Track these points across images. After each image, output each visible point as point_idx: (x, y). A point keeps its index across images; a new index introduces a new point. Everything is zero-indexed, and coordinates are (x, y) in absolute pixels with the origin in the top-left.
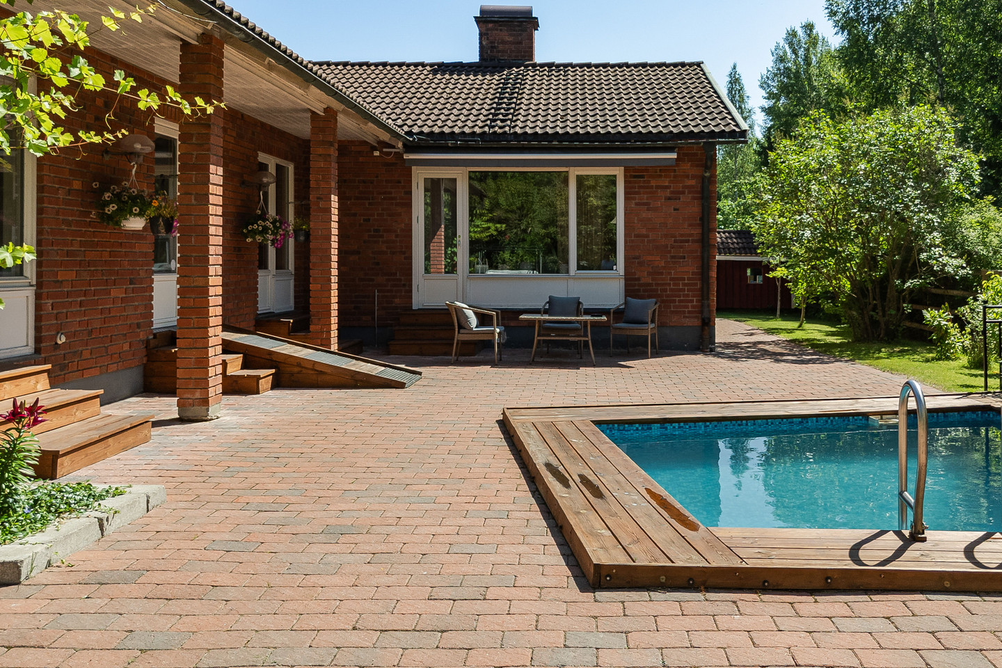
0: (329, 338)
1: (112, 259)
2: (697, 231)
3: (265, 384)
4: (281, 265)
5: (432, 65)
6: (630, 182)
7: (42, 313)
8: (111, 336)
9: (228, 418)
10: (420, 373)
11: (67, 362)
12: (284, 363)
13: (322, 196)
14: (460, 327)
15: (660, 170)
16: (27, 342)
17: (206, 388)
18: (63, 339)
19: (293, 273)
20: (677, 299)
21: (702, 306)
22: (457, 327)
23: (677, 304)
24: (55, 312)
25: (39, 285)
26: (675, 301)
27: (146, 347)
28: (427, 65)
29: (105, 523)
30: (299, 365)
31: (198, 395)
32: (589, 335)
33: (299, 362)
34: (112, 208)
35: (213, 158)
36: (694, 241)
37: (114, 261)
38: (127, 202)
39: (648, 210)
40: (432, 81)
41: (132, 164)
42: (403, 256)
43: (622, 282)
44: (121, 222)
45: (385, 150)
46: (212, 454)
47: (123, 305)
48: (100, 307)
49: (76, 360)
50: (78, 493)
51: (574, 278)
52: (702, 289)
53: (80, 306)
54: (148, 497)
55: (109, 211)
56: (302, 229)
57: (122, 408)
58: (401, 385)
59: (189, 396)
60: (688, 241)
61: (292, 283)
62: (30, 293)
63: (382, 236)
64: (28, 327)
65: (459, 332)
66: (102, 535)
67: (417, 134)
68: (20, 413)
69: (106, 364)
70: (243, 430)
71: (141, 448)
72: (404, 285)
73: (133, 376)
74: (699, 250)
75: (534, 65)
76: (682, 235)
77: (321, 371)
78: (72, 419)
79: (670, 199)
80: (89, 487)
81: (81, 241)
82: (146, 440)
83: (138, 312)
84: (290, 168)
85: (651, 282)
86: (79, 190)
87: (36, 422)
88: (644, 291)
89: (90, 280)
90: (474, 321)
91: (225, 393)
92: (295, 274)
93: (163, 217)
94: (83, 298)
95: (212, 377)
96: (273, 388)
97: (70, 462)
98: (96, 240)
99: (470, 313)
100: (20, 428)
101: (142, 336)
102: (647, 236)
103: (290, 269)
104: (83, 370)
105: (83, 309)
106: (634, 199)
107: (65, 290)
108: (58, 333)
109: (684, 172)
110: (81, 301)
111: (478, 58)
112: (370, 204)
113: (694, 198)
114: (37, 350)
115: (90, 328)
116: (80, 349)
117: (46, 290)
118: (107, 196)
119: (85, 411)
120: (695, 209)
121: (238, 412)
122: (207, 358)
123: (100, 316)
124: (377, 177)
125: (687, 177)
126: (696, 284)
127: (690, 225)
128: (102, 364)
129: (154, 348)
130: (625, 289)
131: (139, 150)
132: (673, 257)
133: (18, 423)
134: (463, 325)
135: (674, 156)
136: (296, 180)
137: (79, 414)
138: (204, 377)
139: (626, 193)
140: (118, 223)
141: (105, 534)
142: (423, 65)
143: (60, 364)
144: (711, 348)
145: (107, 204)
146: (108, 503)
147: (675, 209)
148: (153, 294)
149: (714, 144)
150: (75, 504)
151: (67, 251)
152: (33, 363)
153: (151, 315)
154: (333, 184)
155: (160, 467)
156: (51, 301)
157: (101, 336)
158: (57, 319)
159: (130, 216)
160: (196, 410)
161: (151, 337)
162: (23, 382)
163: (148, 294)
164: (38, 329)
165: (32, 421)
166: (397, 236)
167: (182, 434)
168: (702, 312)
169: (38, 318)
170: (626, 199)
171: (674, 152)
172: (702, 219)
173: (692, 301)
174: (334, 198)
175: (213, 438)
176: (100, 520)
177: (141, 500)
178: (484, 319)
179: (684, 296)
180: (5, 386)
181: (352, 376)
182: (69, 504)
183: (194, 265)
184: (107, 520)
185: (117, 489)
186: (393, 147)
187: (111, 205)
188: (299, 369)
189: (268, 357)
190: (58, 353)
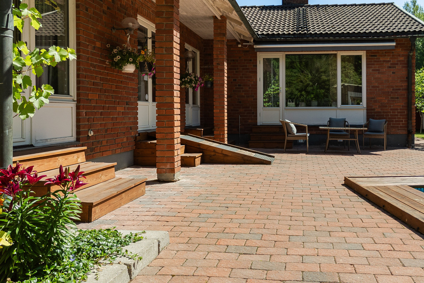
0: (224, 138)
1: (117, 90)
2: (405, 84)
3: (198, 161)
4: (194, 103)
5: (259, 7)
6: (369, 59)
7: (80, 117)
8: (117, 133)
9: (184, 180)
10: (274, 157)
11: (94, 147)
12: (206, 150)
13: (219, 63)
14: (288, 133)
15: (385, 52)
16: (72, 134)
17: (173, 163)
18: (92, 133)
19: (200, 107)
20: (394, 120)
21: (408, 123)
22: (286, 133)
23: (394, 122)
24: (87, 117)
25: (78, 101)
26: (393, 121)
27: (135, 140)
28: (257, 7)
29: (132, 268)
30: (214, 151)
31: (168, 166)
32: (357, 138)
33: (214, 149)
34: (118, 58)
35: (175, 26)
36: (403, 90)
37: (118, 91)
38: (125, 55)
39: (379, 73)
40: (261, 14)
41: (127, 35)
42: (253, 98)
43: (365, 111)
44: (123, 67)
45: (244, 44)
46: (186, 204)
47: (123, 116)
48: (111, 117)
49: (99, 146)
50: (109, 240)
51: (340, 109)
52: (408, 115)
53: (101, 115)
54: (159, 242)
55: (116, 60)
56: (209, 81)
57: (124, 174)
58: (269, 163)
59: (164, 167)
60: (399, 89)
61: (199, 111)
62: (73, 105)
63: (242, 88)
64: (72, 126)
65: (287, 136)
66: (131, 279)
67: (261, 35)
68: (65, 178)
69: (115, 149)
70: (197, 188)
71: (141, 199)
72: (253, 113)
73: (128, 156)
74: (406, 94)
75: (309, 6)
76: (397, 86)
77: (226, 155)
78: (99, 181)
79: (390, 67)
80: (116, 234)
81: (101, 77)
82: (143, 194)
83: (131, 121)
84: (198, 53)
85: (380, 111)
86: (99, 48)
87: (78, 185)
88: (377, 116)
89: (106, 100)
90: (295, 130)
91: (182, 166)
92: (201, 107)
93: (147, 62)
94: (102, 111)
95: (176, 156)
96: (201, 164)
97: (99, 210)
98: (109, 78)
99: (292, 125)
100: (66, 189)
101: (133, 134)
102: (378, 87)
103: (198, 105)
104: (103, 152)
105: (102, 117)
106: (372, 67)
107: (93, 105)
108: (89, 130)
109: (398, 53)
110: (101, 112)
111: (282, 3)
112: (236, 72)
113: (403, 67)
114: (78, 139)
115: (106, 128)
116: (101, 140)
117: (82, 104)
118: (115, 51)
119: (106, 176)
120: (404, 73)
121: (189, 176)
122: (173, 145)
123: (111, 122)
124: (240, 58)
125: (399, 55)
126: (404, 112)
127: (401, 81)
128: (113, 149)
129: (138, 141)
130: (367, 115)
131: (131, 27)
132: (392, 98)
133: (64, 186)
134: (290, 132)
135: (394, 44)
136: (200, 60)
137: (104, 178)
138: (172, 156)
139: (367, 64)
140: (121, 67)
141: (132, 277)
142: (255, 7)
143: (90, 148)
144: (412, 146)
145: (115, 55)
146: (132, 248)
147: (393, 73)
148: (138, 111)
149: (416, 37)
150: (108, 249)
151: (93, 82)
152: (76, 146)
153: (137, 123)
154: (225, 57)
155: (157, 214)
156: (85, 111)
157: (112, 133)
158: (88, 122)
159: (128, 63)
160: (168, 176)
161: (137, 135)
162: (70, 157)
163: (135, 111)
164: (78, 127)
165: (75, 184)
166: (249, 88)
167: (162, 190)
168: (408, 127)
169: (78, 120)
170: (367, 67)
171: (394, 42)
172: (408, 78)
173: (402, 121)
174: (225, 64)
175: (182, 193)
176: (129, 266)
177: (155, 245)
178: (300, 128)
179: (398, 118)
180: (59, 159)
181: (242, 158)
182: (103, 250)
183: (165, 89)
184: (134, 266)
185: (136, 235)
186: (248, 42)
187: (117, 56)
188: (215, 153)
189: (198, 147)
190: (89, 141)
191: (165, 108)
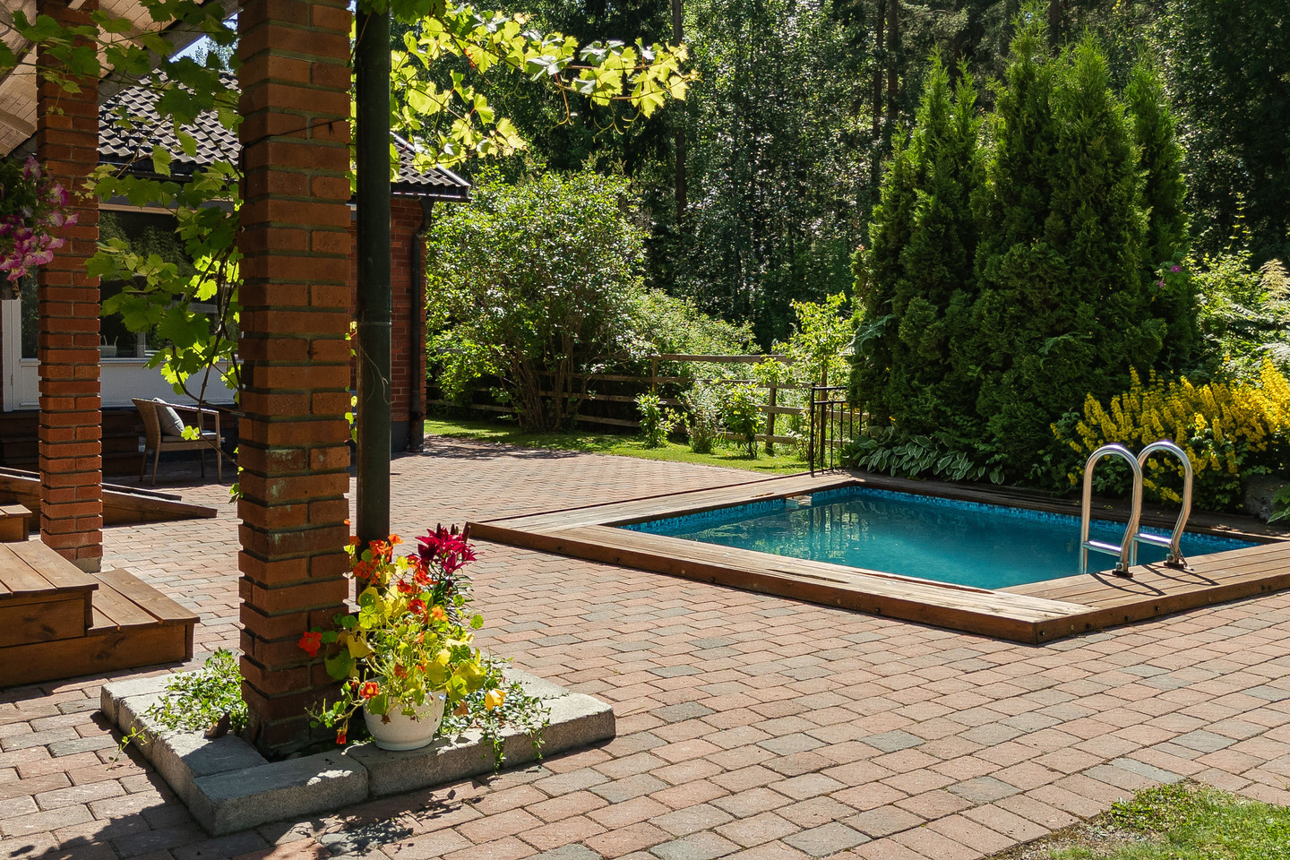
2: (403, 306)
14: (163, 433)
21: (411, 396)
22: (160, 433)
31: (84, 540)
36: (400, 318)
52: (411, 376)
59: (70, 544)
74: (407, 328)
90: (181, 424)
99: (173, 412)
113: (400, 265)
120: (401, 277)
127: (396, 298)
134: (167, 430)
144: (420, 447)
149: (434, 199)
168: (410, 405)
172: (410, 291)
173: (398, 391)
191: (74, 394)
